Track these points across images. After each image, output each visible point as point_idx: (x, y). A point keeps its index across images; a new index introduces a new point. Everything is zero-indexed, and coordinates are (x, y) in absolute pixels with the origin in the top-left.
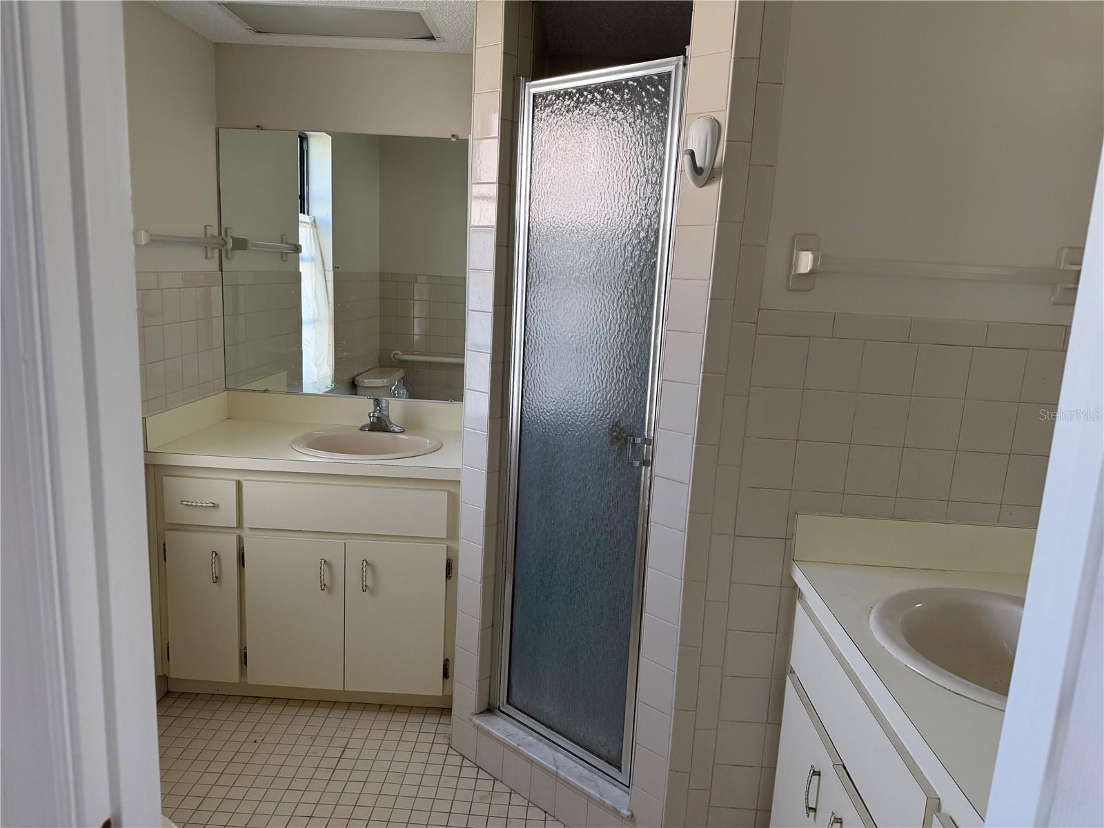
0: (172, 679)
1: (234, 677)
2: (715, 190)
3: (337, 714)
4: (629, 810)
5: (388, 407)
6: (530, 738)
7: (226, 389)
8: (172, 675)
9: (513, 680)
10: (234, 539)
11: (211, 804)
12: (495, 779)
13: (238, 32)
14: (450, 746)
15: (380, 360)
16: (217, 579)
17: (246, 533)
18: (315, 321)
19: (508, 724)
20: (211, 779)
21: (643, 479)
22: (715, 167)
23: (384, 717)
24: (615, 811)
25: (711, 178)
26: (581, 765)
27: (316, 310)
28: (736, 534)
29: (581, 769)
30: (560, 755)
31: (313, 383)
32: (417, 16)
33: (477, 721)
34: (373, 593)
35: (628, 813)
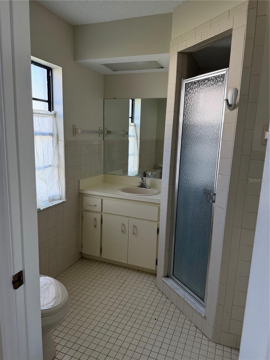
0: (84, 254)
1: (98, 255)
2: (236, 111)
3: (126, 270)
4: (205, 315)
5: (146, 180)
6: (178, 287)
7: (104, 173)
8: (83, 252)
9: (174, 268)
10: (100, 215)
11: (86, 289)
12: (167, 298)
13: (109, 71)
14: (156, 286)
15: (154, 167)
16: (95, 226)
17: (103, 214)
18: (133, 154)
19: (172, 282)
20: (88, 282)
21: (213, 207)
22: (236, 104)
23: (138, 274)
24: (200, 314)
25: (235, 107)
26: (192, 298)
27: (134, 151)
28: (242, 227)
29: (192, 299)
30: (186, 294)
31: (131, 173)
32: (156, 62)
33: (163, 279)
34: (136, 235)
35: (204, 316)
